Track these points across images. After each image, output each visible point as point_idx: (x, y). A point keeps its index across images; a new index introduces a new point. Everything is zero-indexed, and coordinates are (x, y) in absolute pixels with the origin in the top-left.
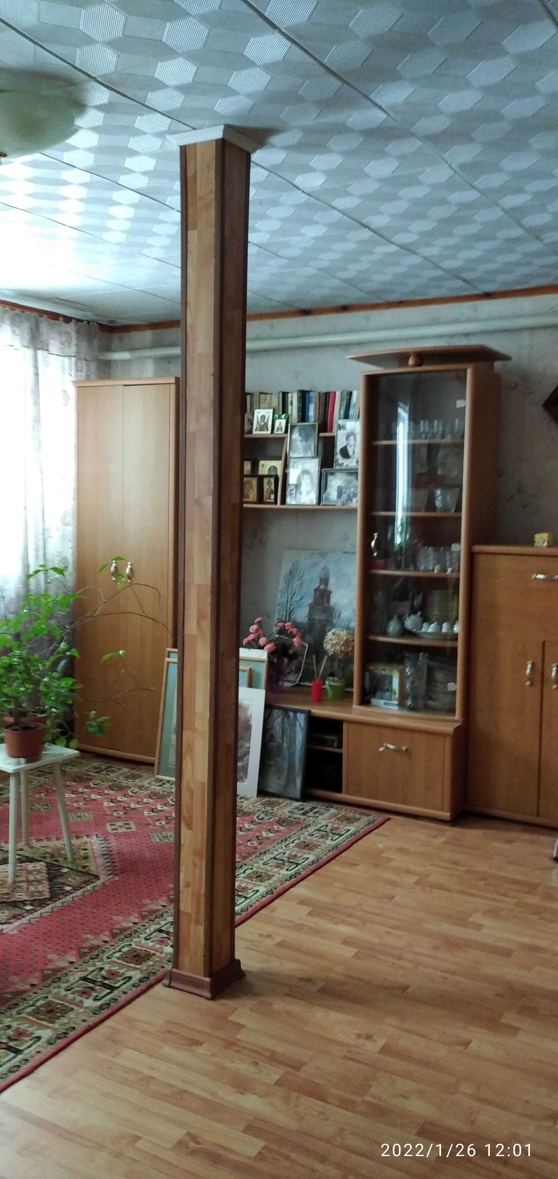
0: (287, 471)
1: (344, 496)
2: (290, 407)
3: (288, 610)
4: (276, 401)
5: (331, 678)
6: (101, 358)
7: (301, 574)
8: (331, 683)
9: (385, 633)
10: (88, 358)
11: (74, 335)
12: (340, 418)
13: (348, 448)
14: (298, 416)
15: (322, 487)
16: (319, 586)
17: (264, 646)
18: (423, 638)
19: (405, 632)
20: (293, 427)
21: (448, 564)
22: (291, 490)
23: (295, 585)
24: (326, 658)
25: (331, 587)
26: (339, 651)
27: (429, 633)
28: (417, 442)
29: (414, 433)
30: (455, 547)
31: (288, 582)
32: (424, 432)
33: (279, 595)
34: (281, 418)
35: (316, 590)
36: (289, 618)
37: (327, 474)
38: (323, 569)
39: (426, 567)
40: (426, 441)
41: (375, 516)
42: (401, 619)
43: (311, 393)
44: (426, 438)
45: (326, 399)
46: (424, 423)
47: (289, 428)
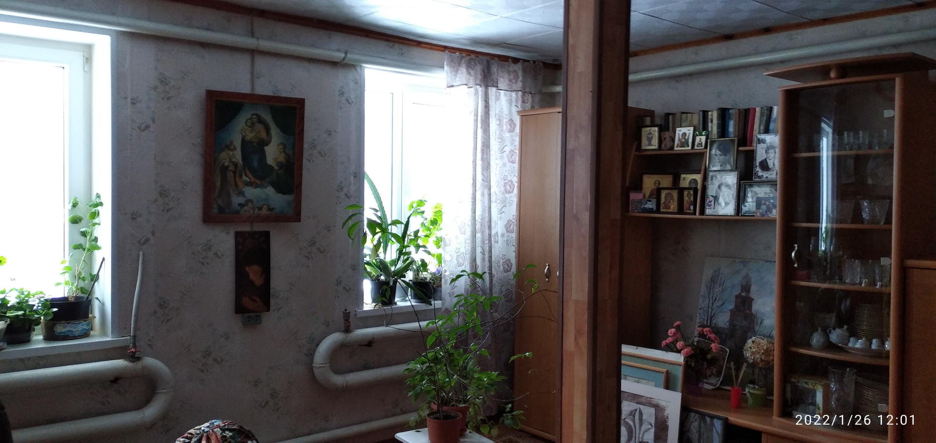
0: (706, 183)
1: (764, 207)
2: (710, 125)
3: (710, 314)
4: (697, 119)
5: (751, 386)
6: (544, 90)
7: (723, 280)
8: (751, 391)
9: (808, 346)
10: (533, 92)
11: (520, 73)
12: (759, 133)
13: (768, 160)
14: (718, 132)
15: (740, 199)
16: (741, 293)
17: (682, 350)
18: (849, 353)
19: (830, 346)
20: (712, 143)
21: (877, 278)
22: (710, 202)
23: (717, 291)
24: (745, 365)
25: (752, 295)
26: (759, 359)
27: (857, 349)
28: (843, 153)
29: (838, 145)
30: (884, 261)
31: (710, 289)
32: (848, 144)
33: (701, 301)
34: (702, 135)
35: (737, 297)
36: (710, 323)
37: (745, 185)
38: (744, 277)
39: (852, 279)
40: (853, 152)
41: (796, 227)
42: (826, 333)
43: (731, 111)
44: (851, 149)
45: (746, 115)
46: (848, 136)
47: (710, 143)
